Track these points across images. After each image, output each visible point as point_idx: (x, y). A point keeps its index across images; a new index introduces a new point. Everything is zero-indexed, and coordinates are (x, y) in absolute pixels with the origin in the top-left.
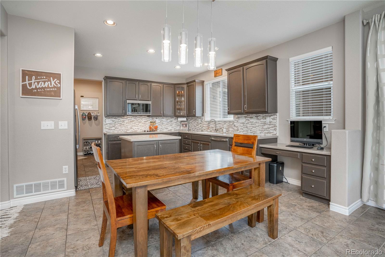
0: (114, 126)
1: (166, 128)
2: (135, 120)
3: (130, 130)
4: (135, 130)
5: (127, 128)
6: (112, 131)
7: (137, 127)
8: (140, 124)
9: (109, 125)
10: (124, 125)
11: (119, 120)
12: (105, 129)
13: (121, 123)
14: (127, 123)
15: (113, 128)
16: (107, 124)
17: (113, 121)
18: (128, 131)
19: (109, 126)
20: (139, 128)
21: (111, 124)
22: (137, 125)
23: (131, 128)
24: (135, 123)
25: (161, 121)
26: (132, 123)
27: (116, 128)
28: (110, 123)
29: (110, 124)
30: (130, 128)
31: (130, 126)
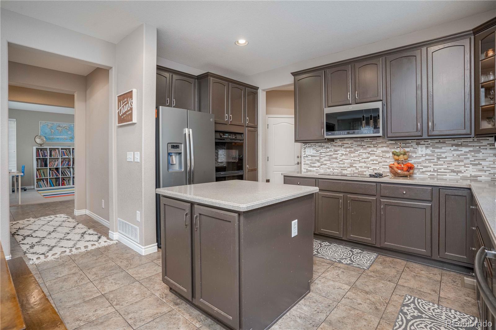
0: (318, 161)
1: (453, 171)
2: (359, 148)
3: (349, 169)
4: (360, 169)
5: (342, 166)
6: (315, 169)
7: (365, 165)
8: (372, 158)
9: (310, 158)
10: (336, 158)
11: (328, 150)
12: (304, 164)
13: (330, 156)
14: (343, 154)
15: (318, 164)
16: (307, 157)
17: (317, 151)
18: (345, 172)
19: (311, 160)
20: (368, 165)
21: (314, 156)
22: (364, 160)
23: (351, 166)
24: (359, 155)
25: (433, 152)
26: (352, 155)
27: (321, 165)
28: (311, 154)
29: (312, 156)
30: (349, 166)
31: (349, 161)
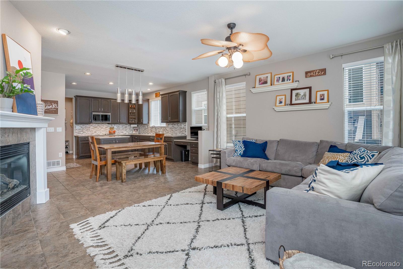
0: (82, 131)
1: (122, 132)
2: (98, 126)
3: (94, 134)
4: (98, 133)
5: (92, 132)
6: (80, 134)
7: (100, 132)
8: (102, 129)
9: (78, 130)
10: (89, 130)
11: (86, 127)
12: (75, 133)
13: (87, 129)
14: (92, 128)
15: (82, 132)
16: (77, 130)
17: (82, 127)
18: (92, 135)
19: (79, 131)
20: (101, 132)
21: (80, 129)
22: (99, 130)
23: (95, 132)
24: (98, 129)
25: (118, 127)
26: (95, 129)
27: (83, 133)
28: (79, 128)
29: (79, 129)
30: (94, 132)
31: (94, 131)
